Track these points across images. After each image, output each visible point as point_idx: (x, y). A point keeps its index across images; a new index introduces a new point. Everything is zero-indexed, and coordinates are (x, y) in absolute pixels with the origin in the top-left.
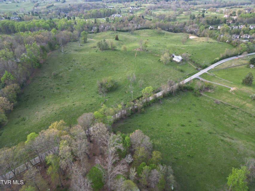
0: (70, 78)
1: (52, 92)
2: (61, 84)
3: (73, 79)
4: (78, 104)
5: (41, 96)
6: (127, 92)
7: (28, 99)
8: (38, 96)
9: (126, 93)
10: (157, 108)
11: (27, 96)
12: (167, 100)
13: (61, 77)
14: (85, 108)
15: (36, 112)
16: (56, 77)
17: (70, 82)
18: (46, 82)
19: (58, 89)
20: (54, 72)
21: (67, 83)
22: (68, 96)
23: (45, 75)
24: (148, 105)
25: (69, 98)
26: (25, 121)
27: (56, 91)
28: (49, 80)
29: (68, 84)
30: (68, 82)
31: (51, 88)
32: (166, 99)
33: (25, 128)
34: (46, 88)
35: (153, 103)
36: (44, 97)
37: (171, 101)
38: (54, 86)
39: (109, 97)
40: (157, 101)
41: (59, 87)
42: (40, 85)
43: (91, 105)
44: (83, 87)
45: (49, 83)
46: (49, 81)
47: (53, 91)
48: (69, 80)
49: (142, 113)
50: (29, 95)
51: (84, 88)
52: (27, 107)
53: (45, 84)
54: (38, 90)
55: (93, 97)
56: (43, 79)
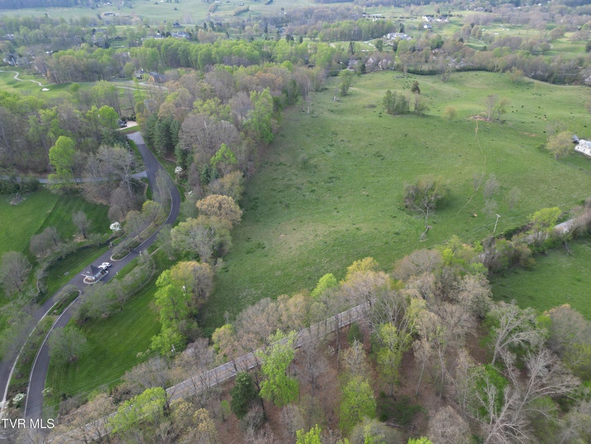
0: (332, 170)
1: (302, 197)
2: (317, 183)
3: (339, 174)
4: (365, 228)
5: (281, 203)
6: (476, 215)
7: (257, 207)
8: (275, 203)
9: (474, 217)
10: (560, 262)
11: (255, 199)
12: (583, 246)
13: (316, 167)
14: (384, 240)
15: (280, 234)
16: (305, 165)
17: (334, 179)
18: (288, 174)
19: (313, 191)
20: (303, 156)
21: (329, 180)
22: (336, 209)
23: (282, 160)
24: (540, 250)
25: (340, 215)
26: (266, 249)
27: (309, 196)
28: (293, 171)
29: (331, 184)
30: (330, 178)
31: (299, 189)
32: (581, 244)
33: (271, 264)
34: (288, 187)
35: (549, 248)
36: (287, 206)
38: (303, 184)
39: (434, 223)
40: (558, 244)
41: (314, 188)
42: (275, 179)
43: (397, 234)
44: (364, 193)
45: (294, 177)
46: (293, 173)
47: (304, 195)
48: (332, 175)
49: (528, 268)
50: (257, 199)
51: (368, 196)
52: (258, 221)
53: (286, 179)
54: (275, 190)
55: (395, 217)
56: (279, 167)
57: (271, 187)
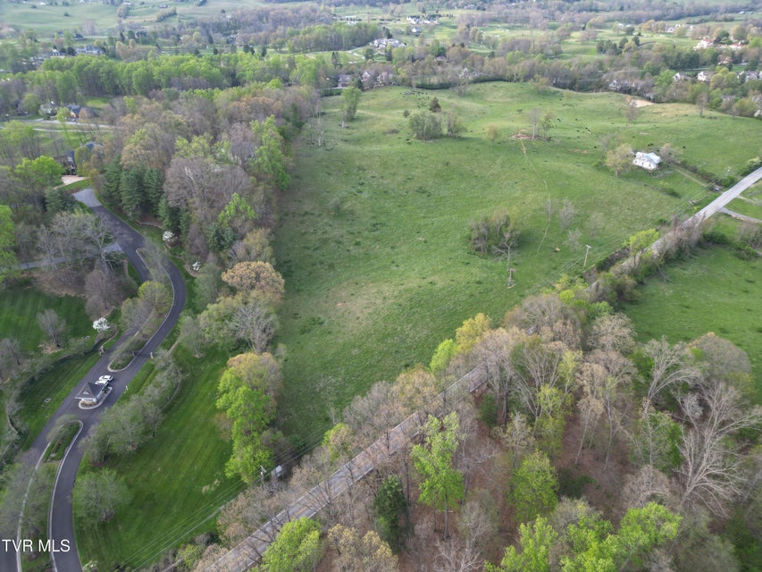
0: (373, 215)
1: (347, 253)
2: (359, 233)
3: (383, 219)
4: (440, 282)
5: (322, 263)
6: (558, 250)
8: (314, 264)
9: (557, 252)
11: (285, 262)
13: (352, 212)
15: (336, 303)
16: (339, 213)
17: (379, 226)
18: (319, 225)
19: (358, 244)
21: (374, 229)
22: (393, 262)
23: (307, 208)
25: (402, 268)
26: (325, 325)
27: (354, 251)
28: (325, 221)
29: (378, 232)
30: (374, 225)
31: (339, 242)
32: (674, 267)
34: (325, 241)
35: (647, 275)
36: (331, 266)
38: (342, 236)
39: (516, 264)
41: (358, 240)
42: (305, 233)
43: (479, 283)
44: (420, 239)
45: (328, 229)
46: (326, 223)
47: (348, 251)
48: (375, 222)
51: (425, 242)
52: (299, 290)
53: (320, 232)
54: (309, 248)
55: (467, 264)
56: (305, 218)
57: (302, 245)
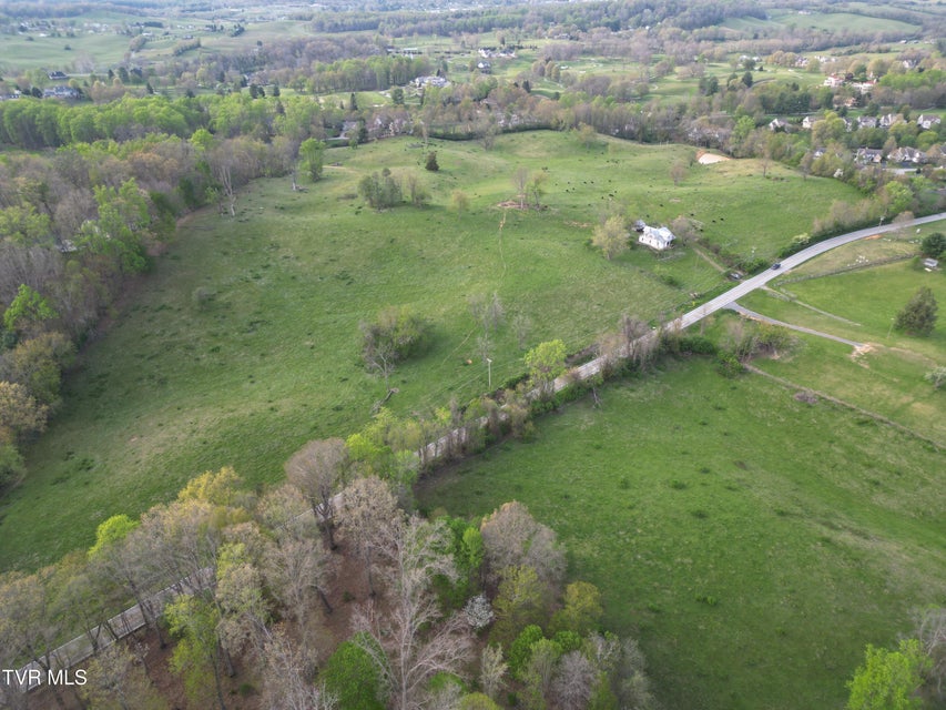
0: (258, 309)
1: (194, 363)
2: (225, 334)
3: (270, 315)
4: (287, 406)
5: (151, 377)
6: (470, 362)
7: (102, 391)
8: (140, 379)
9: (466, 364)
10: (583, 420)
11: (100, 377)
12: (618, 392)
13: (228, 306)
14: (313, 423)
15: (132, 437)
16: (207, 305)
17: (258, 325)
18: (172, 324)
19: (216, 350)
20: (202, 290)
21: (250, 328)
22: (251, 377)
23: (166, 300)
24: (547, 409)
25: (254, 386)
26: (93, 470)
27: (206, 359)
28: (183, 318)
29: (253, 334)
30: (251, 324)
31: (191, 348)
32: (617, 388)
33: (90, 498)
34: (169, 347)
35: (567, 401)
36: (163, 382)
37: (633, 395)
38: (198, 339)
39: (404, 382)
40: (581, 393)
41: (219, 344)
42: (146, 336)
43: (338, 409)
44: (307, 343)
45: (183, 329)
46: (184, 321)
47: (198, 359)
48: (256, 318)
49: (528, 440)
50: (107, 375)
51: (312, 347)
52: (98, 417)
53: (168, 333)
54: (142, 356)
55: (346, 380)
56: (159, 314)
57: (136, 352)
